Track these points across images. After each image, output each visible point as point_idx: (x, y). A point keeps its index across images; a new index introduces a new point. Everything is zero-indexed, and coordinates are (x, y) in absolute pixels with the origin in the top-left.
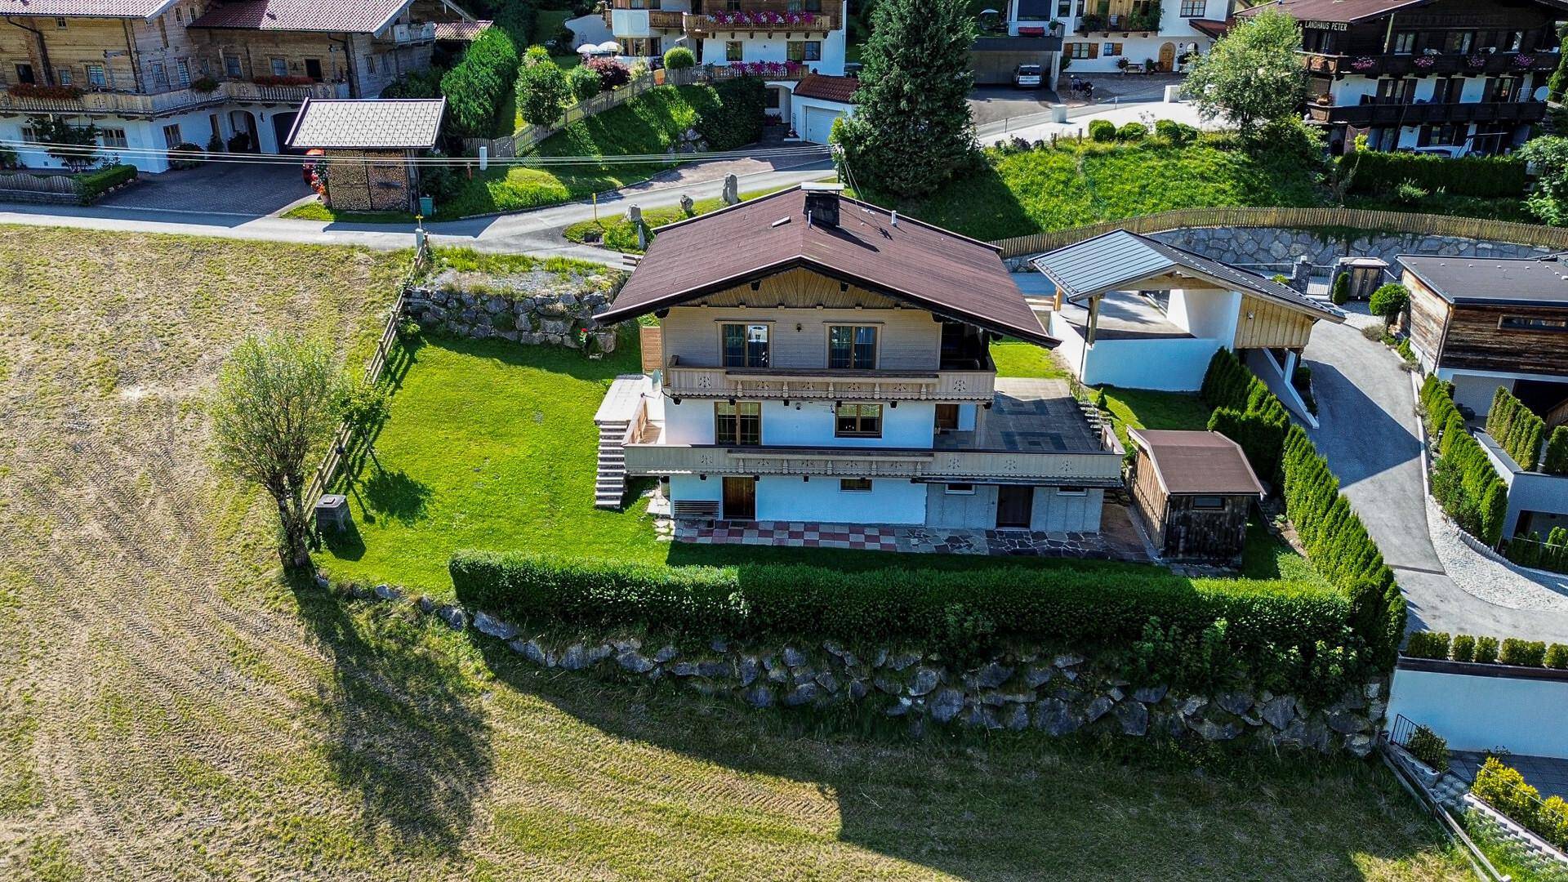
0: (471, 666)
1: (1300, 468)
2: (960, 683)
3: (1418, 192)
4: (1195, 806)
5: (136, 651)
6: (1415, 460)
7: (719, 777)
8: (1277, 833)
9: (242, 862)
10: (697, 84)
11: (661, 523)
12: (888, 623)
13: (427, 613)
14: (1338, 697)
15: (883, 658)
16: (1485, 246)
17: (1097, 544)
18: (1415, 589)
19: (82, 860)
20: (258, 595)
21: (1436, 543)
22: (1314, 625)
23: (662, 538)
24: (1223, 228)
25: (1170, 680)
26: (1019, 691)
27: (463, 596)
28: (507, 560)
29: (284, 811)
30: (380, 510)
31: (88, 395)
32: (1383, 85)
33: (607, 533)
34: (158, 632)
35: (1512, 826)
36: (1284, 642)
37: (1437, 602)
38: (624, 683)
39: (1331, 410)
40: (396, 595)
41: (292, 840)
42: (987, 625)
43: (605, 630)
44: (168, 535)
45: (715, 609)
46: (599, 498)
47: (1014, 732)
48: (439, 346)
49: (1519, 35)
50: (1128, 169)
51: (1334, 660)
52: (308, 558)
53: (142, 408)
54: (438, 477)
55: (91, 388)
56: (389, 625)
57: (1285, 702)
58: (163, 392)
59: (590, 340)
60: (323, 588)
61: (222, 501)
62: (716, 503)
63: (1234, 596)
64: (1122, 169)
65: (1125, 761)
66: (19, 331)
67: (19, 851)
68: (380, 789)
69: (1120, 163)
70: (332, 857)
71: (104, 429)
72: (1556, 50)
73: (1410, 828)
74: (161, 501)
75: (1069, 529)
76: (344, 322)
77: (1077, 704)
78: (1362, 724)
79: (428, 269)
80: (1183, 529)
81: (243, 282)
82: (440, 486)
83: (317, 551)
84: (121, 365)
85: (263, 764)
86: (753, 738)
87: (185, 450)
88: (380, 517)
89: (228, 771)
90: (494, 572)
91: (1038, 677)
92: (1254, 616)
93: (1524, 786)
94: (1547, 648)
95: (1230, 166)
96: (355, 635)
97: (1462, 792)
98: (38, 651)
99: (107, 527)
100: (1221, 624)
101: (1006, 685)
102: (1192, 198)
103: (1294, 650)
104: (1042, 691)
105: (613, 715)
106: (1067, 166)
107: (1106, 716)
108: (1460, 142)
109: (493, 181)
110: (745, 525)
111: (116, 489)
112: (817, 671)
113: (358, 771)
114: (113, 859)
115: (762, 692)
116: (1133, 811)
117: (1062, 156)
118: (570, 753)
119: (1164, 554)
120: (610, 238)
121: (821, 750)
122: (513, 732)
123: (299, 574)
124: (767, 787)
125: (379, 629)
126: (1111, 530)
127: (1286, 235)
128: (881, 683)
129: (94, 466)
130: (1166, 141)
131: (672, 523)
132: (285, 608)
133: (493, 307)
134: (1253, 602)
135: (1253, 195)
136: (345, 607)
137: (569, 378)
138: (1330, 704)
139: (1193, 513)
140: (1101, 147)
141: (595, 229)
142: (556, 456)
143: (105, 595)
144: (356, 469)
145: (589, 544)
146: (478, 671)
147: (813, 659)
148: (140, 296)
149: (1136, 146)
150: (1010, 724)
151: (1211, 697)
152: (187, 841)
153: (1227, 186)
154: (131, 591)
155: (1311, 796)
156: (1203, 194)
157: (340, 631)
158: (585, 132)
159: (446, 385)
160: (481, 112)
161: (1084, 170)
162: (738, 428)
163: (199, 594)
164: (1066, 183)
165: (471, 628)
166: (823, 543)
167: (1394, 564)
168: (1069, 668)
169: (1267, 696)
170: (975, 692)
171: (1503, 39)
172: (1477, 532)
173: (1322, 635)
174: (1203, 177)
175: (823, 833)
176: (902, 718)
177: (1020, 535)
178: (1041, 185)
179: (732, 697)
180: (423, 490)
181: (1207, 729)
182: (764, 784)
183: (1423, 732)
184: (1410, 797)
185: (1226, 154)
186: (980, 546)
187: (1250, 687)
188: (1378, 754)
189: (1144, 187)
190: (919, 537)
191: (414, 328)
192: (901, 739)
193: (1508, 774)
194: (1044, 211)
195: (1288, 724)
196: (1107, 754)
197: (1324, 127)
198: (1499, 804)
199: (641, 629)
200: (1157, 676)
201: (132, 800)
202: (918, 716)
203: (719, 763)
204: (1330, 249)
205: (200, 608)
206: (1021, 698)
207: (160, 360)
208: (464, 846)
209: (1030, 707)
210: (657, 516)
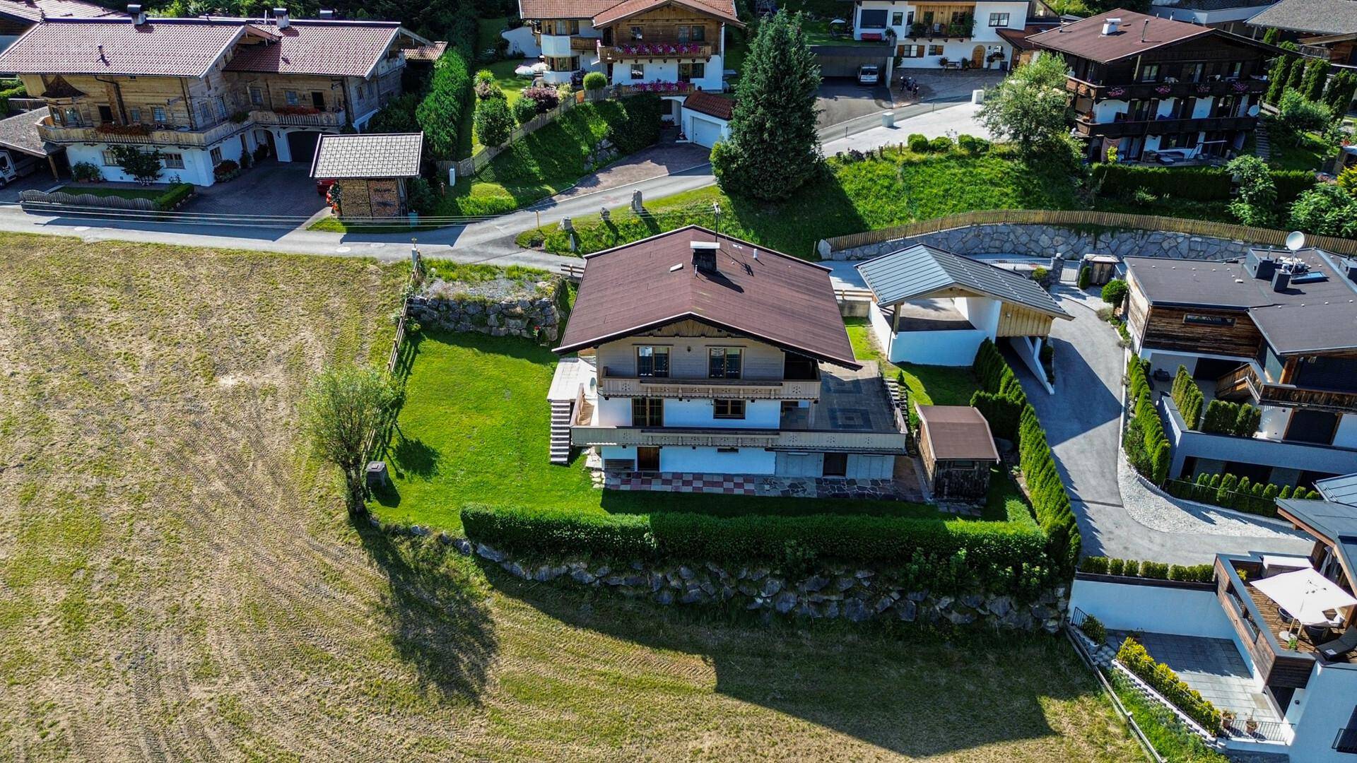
0: (478, 580)
1: (1029, 436)
2: (794, 588)
3: (1149, 198)
4: (943, 667)
5: (260, 573)
6: (1116, 420)
7: (639, 652)
8: (993, 684)
9: (347, 709)
10: (608, 100)
11: (595, 474)
12: (748, 552)
13: (446, 544)
14: (1037, 598)
15: (744, 573)
16: (1197, 239)
17: (890, 489)
18: (1100, 518)
19: (250, 710)
20: (333, 532)
21: (1121, 484)
22: (1023, 552)
23: (596, 486)
24: (1005, 225)
25: (930, 587)
26: (832, 594)
27: (470, 533)
28: (498, 511)
29: (370, 678)
30: (407, 469)
31: (197, 383)
32: (1132, 104)
33: (560, 482)
34: (273, 559)
35: (1138, 681)
36: (1003, 562)
37: (1112, 527)
38: (576, 590)
39: (1065, 380)
40: (425, 532)
41: (377, 696)
42: (811, 554)
43: (563, 556)
44: (268, 489)
45: (635, 543)
46: (553, 456)
47: (829, 620)
48: (435, 339)
49: (1239, 66)
50: (935, 175)
51: (1034, 575)
52: (364, 507)
53: (235, 393)
54: (443, 443)
55: (198, 378)
56: (422, 552)
57: (1005, 600)
58: (247, 380)
59: (540, 333)
60: (376, 527)
61: (300, 463)
62: (633, 461)
63: (972, 533)
64: (931, 176)
65: (900, 639)
66: (138, 332)
67: (211, 704)
68: (428, 663)
69: (930, 171)
70: (403, 706)
71: (213, 410)
72: (1265, 78)
73: (1078, 680)
74: (260, 464)
75: (871, 478)
76: (365, 321)
77: (870, 602)
78: (1053, 613)
79: (422, 279)
80: (947, 481)
81: (290, 290)
82: (445, 450)
83: (369, 501)
84: (216, 359)
85: (354, 647)
86: (660, 626)
87: (270, 424)
88: (407, 474)
89: (332, 652)
90: (490, 519)
91: (845, 584)
92: (985, 546)
93: (1146, 656)
94: (1169, 568)
95: (1012, 173)
96: (400, 560)
97: (1112, 658)
98: (197, 573)
99: (227, 484)
100: (963, 552)
101: (823, 590)
102: (982, 200)
103: (1009, 569)
104: (847, 593)
105: (570, 611)
106: (890, 173)
107: (888, 609)
108: (1192, 145)
109: (461, 197)
110: (652, 475)
111: (229, 456)
112: (701, 581)
113: (412, 651)
114: (269, 709)
115: (666, 595)
116: (903, 671)
117: (886, 164)
118: (543, 637)
119: (934, 496)
120: (550, 244)
121: (705, 633)
122: (507, 624)
123: (359, 518)
124: (670, 658)
125: (415, 556)
126: (900, 477)
127: (1051, 230)
128: (743, 589)
129: (211, 438)
130: (965, 152)
131: (603, 474)
132: (353, 541)
133: (471, 310)
134: (985, 537)
135: (1029, 199)
136: (392, 541)
137: (527, 362)
138: (1032, 601)
139: (954, 470)
140: (917, 157)
141: (538, 237)
142: (523, 424)
143: (234, 533)
144: (387, 438)
145: (548, 491)
146: (482, 584)
147: (700, 573)
148: (220, 302)
149: (942, 156)
150: (826, 615)
151: (957, 597)
152: (312, 696)
153: (1009, 190)
154: (252, 530)
155: (1017, 659)
156: (991, 197)
157: (390, 558)
158: (525, 148)
159: (443, 371)
160: (449, 139)
161: (903, 178)
162: (648, 412)
163: (294, 532)
164: (888, 188)
165: (475, 555)
166: (706, 490)
167: (1089, 499)
168: (865, 579)
169: (992, 596)
170: (804, 595)
171: (1226, 68)
172: (1149, 476)
173: (1028, 559)
174: (992, 183)
175: (705, 688)
176: (757, 611)
177: (838, 482)
178: (869, 190)
179: (646, 598)
180: (434, 453)
181: (954, 617)
182: (668, 656)
183: (1091, 619)
184: (1080, 660)
185: (1009, 163)
186: (811, 491)
187: (982, 591)
188: (1062, 632)
189: (946, 191)
190: (771, 484)
191: (416, 326)
192: (756, 625)
193: (1138, 648)
194: (871, 212)
195: (1006, 613)
196: (889, 634)
197: (1085, 140)
198: (1132, 668)
199: (588, 556)
200: (920, 586)
201: (275, 671)
202: (767, 610)
203: (639, 642)
204: (1082, 241)
205: (298, 542)
206: (834, 598)
207: (242, 355)
208: (483, 698)
209: (840, 603)
210: (593, 469)
